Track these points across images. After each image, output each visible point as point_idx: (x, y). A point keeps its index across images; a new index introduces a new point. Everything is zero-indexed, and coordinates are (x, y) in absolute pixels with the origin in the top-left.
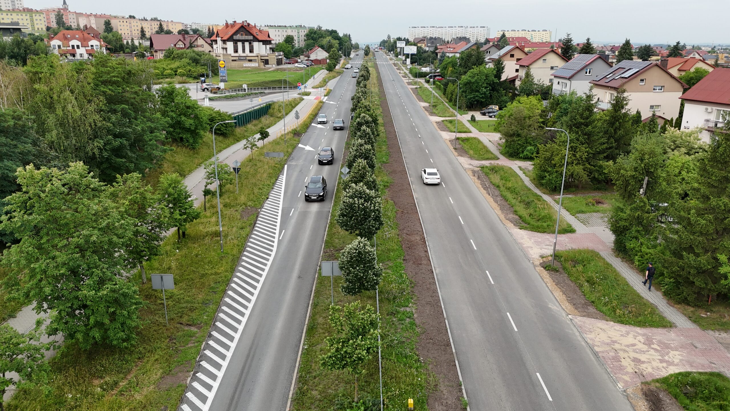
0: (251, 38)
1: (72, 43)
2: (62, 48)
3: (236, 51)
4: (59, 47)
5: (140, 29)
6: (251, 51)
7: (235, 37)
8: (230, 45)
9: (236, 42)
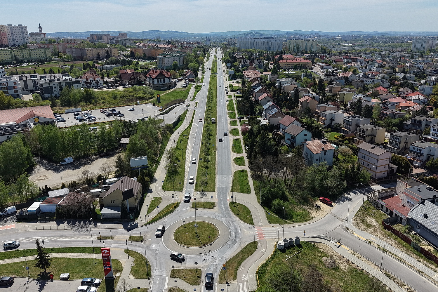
0: (164, 77)
3: (158, 82)
5: (97, 53)
6: (164, 82)
7: (157, 77)
8: (155, 80)
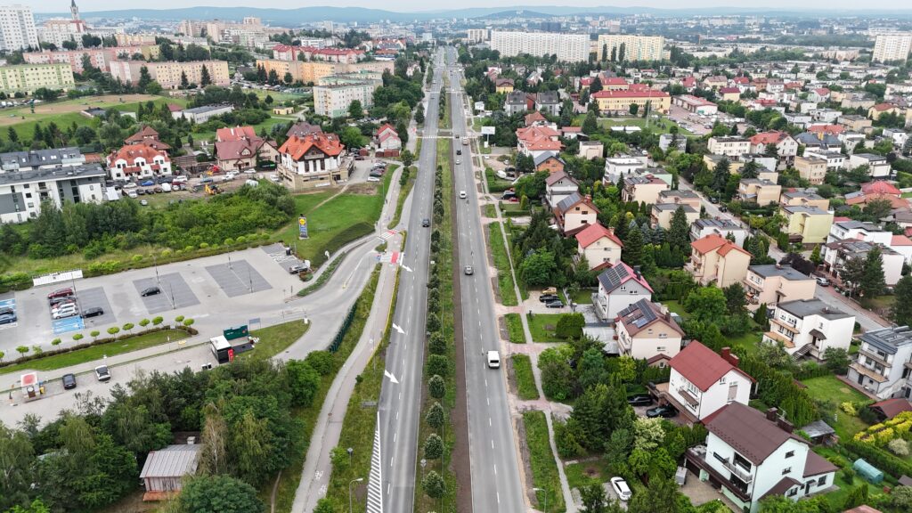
0: (322, 156)
1: (136, 161)
2: (127, 166)
3: (307, 170)
4: (124, 165)
5: (181, 74)
6: (323, 168)
7: (306, 158)
8: (301, 165)
9: (307, 162)
